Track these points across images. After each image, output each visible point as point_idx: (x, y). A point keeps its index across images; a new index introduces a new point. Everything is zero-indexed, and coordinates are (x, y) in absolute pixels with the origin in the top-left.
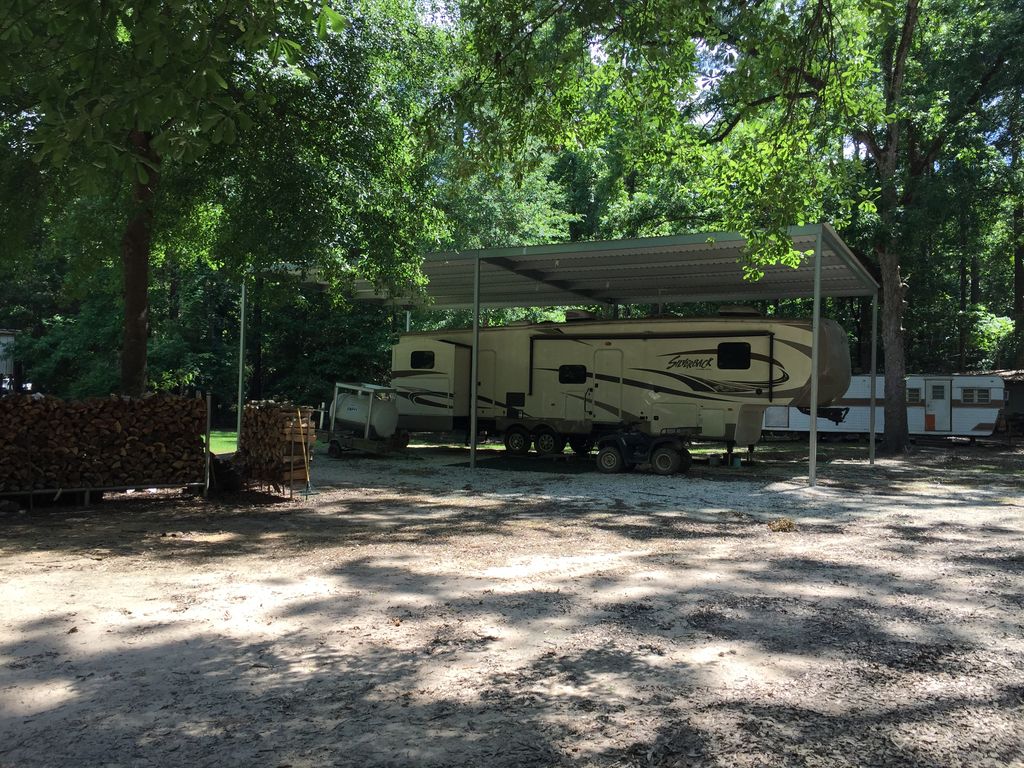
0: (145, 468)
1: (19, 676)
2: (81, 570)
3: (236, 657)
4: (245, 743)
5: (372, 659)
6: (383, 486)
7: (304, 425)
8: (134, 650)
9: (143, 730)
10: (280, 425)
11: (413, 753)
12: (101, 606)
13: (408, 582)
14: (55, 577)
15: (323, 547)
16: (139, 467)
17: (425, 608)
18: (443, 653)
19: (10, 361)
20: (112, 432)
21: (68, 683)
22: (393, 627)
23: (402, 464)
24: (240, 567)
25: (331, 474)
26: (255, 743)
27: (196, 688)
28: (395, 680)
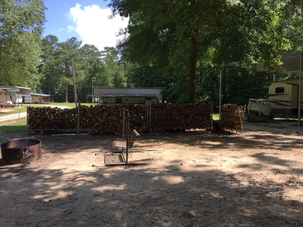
0: (196, 123)
1: (170, 174)
2: (182, 149)
3: (224, 177)
4: (230, 201)
5: (267, 184)
6: (266, 131)
7: (240, 112)
8: (197, 171)
9: (202, 193)
10: (233, 112)
11: (284, 214)
12: (188, 159)
13: (278, 162)
14: (176, 150)
15: (248, 149)
16: (194, 123)
17: (285, 170)
18: (292, 185)
19: (162, 95)
20: (187, 113)
21: (182, 177)
22: (274, 175)
23: (272, 124)
24: (223, 152)
25: (248, 127)
26: (233, 202)
27: (214, 184)
28: (276, 191)
